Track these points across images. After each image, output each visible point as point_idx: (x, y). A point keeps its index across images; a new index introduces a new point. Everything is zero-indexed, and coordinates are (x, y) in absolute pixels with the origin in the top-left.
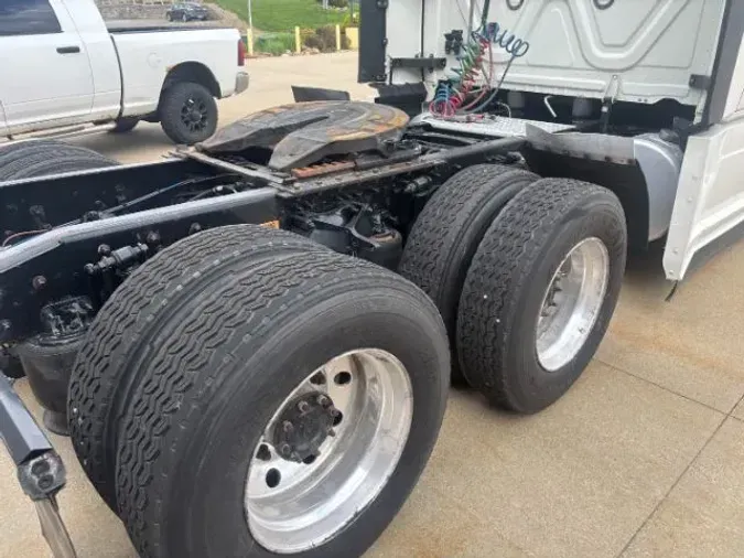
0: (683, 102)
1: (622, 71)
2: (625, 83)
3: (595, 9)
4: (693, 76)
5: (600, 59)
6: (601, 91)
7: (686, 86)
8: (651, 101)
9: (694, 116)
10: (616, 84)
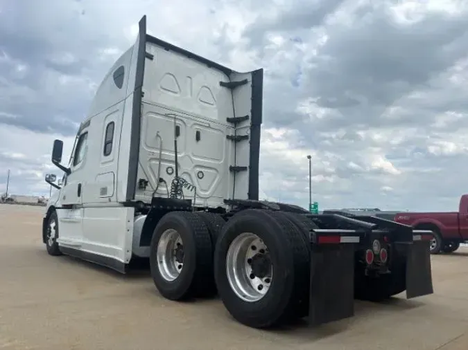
1: (208, 198)
3: (199, 179)
4: (224, 200)
5: (201, 194)
10: (206, 202)
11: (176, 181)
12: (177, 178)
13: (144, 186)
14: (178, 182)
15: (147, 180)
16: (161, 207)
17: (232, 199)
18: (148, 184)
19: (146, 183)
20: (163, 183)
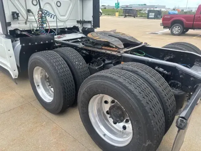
0: (77, 26)
1: (66, 21)
2: (67, 24)
3: (58, 7)
4: (77, 21)
5: (61, 19)
6: (62, 26)
7: (76, 23)
8: (72, 27)
9: (79, 29)
10: (65, 24)
11: (40, 13)
12: (41, 10)
13: (16, 17)
14: (42, 13)
15: (18, 12)
16: (30, 44)
17: (82, 20)
18: (20, 15)
19: (17, 14)
20: (31, 14)
